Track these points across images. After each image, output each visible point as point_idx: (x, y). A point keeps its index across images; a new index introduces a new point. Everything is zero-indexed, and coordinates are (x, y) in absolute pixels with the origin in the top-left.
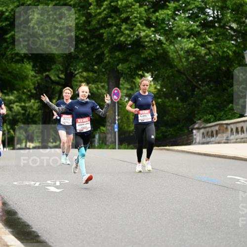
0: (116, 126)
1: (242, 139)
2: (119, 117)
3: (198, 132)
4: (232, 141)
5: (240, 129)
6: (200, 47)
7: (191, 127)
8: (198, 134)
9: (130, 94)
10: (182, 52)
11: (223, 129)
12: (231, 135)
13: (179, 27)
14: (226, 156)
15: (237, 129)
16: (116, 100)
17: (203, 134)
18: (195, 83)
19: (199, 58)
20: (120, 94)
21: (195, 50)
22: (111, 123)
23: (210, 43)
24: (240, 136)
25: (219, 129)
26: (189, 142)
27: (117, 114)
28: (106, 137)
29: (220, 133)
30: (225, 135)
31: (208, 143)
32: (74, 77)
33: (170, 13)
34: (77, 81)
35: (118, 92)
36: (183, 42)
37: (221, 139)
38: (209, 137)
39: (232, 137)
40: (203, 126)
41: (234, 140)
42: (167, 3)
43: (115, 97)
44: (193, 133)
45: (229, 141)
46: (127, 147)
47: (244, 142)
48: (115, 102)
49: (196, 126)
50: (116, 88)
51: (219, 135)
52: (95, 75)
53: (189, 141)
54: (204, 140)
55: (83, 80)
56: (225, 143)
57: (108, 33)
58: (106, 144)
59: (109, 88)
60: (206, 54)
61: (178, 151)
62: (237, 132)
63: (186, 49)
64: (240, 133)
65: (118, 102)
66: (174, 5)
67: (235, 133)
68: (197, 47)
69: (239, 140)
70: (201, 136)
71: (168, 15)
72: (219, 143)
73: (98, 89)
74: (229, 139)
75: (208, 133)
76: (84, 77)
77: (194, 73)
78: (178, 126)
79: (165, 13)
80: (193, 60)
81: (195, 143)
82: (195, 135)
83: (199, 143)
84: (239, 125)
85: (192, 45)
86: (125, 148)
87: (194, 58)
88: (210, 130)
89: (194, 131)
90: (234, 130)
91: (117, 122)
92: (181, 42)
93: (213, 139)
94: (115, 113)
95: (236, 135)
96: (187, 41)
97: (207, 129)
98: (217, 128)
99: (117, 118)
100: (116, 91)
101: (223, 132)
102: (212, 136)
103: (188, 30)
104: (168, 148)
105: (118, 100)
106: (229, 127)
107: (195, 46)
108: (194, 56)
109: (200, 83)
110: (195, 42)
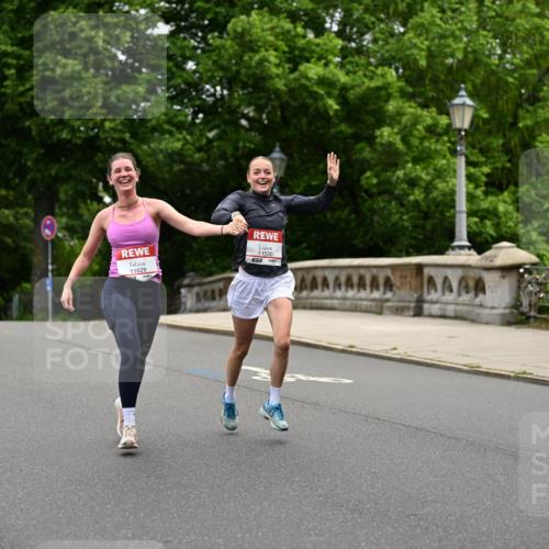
2: (55, 267)
3: (189, 292)
7: (177, 283)
8: (189, 295)
9: (73, 226)
10: (161, 156)
16: (48, 236)
17: (198, 295)
19: (191, 168)
20: (56, 226)
21: (184, 152)
22: (40, 278)
23: (210, 141)
25: (225, 287)
27: (50, 260)
28: (31, 301)
31: (205, 310)
35: (52, 224)
38: (207, 300)
40: (197, 281)
43: (47, 232)
44: (180, 293)
48: (47, 241)
49: (186, 281)
50: (49, 217)
51: (225, 297)
52: (12, 193)
53: (173, 307)
54: (200, 306)
57: (37, 126)
58: (31, 312)
59: (36, 215)
60: (202, 161)
63: (170, 151)
65: (52, 241)
68: (189, 146)
70: (194, 298)
73: (16, 219)
75: (205, 293)
77: (182, 191)
80: (180, 170)
81: (185, 311)
82: (184, 297)
83: (191, 311)
85: (178, 145)
87: (182, 166)
88: (209, 288)
89: (183, 291)
91: (50, 274)
93: (214, 304)
94: (47, 259)
97: (204, 288)
98: (221, 285)
99: (50, 267)
100: (48, 222)
102: (213, 298)
103: (169, 122)
105: (53, 237)
107: (184, 145)
108: (182, 162)
109: (192, 208)
110: (185, 138)
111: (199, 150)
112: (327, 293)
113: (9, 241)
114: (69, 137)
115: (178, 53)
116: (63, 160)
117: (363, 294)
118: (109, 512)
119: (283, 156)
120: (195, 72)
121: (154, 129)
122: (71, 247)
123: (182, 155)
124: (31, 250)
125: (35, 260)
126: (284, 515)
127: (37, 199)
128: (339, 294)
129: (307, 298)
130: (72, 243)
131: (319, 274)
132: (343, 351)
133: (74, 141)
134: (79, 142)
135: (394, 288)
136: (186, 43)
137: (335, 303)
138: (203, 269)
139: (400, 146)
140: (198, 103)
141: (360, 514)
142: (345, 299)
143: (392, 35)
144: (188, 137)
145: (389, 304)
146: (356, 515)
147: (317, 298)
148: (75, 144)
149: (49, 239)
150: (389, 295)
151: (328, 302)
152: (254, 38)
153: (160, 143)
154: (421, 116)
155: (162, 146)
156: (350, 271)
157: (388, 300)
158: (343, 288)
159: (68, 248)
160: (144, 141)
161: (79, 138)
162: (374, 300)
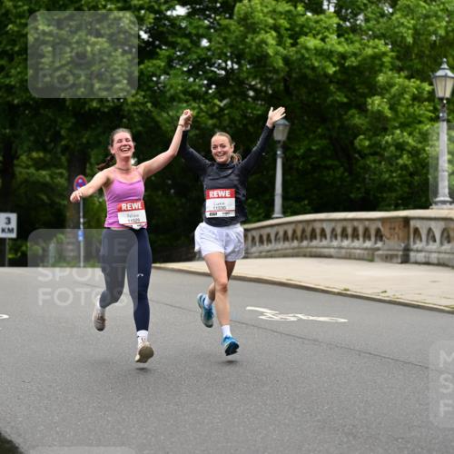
1: (269, 251)
2: (86, 220)
4: (254, 255)
5: (265, 238)
6: (206, 115)
12: (252, 247)
13: (172, 86)
15: (261, 237)
21: (199, 119)
23: (222, 109)
24: (266, 247)
26: (190, 257)
27: (81, 214)
32: (18, 158)
33: (163, 64)
34: (21, 166)
35: (84, 182)
39: (254, 249)
41: (257, 254)
42: (158, 50)
45: (250, 255)
47: (271, 257)
50: (81, 176)
52: (49, 156)
55: (30, 163)
56: (245, 258)
59: (69, 176)
61: (173, 270)
62: (261, 241)
64: (265, 243)
66: (167, 53)
67: (258, 244)
68: (203, 114)
69: (264, 254)
71: (159, 67)
73: (52, 177)
74: (249, 251)
76: (32, 159)
79: (154, 65)
80: (196, 135)
81: (199, 259)
84: (264, 232)
87: (197, 132)
90: (257, 239)
91: (82, 226)
94: (79, 213)
95: (259, 246)
99: (82, 220)
100: (80, 181)
103: (185, 92)
104: (158, 265)
106: (249, 235)
107: (198, 113)
108: (197, 128)
110: (199, 107)
111: (212, 116)
112: (325, 243)
113: (44, 197)
114: (98, 106)
115: (194, 32)
116: (93, 126)
117: (357, 244)
118: (134, 435)
119: (287, 123)
120: (208, 49)
121: (173, 99)
122: (100, 202)
123: (198, 122)
124: (65, 206)
125: (68, 214)
126: (287, 438)
127: (69, 161)
128: (335, 243)
129: (307, 247)
130: (101, 200)
131: (318, 226)
132: (339, 294)
133: (102, 109)
134: (106, 110)
135: (384, 238)
136: (201, 23)
137: (332, 251)
139: (389, 114)
140: (211, 75)
141: (354, 437)
142: (341, 248)
143: (383, 15)
144: (203, 106)
145: (380, 252)
146: (351, 438)
147: (316, 247)
148: (104, 112)
150: (379, 244)
151: (326, 251)
152: (256, 20)
153: (177, 111)
154: (408, 87)
156: (345, 223)
157: (378, 249)
158: (339, 238)
159: (97, 203)
160: (163, 109)
161: (107, 107)
162: (366, 249)
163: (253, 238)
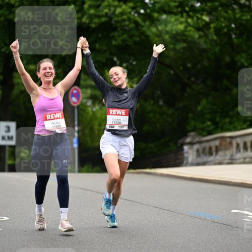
0: (75, 140)
2: (80, 128)
3: (191, 148)
4: (238, 161)
5: (249, 145)
6: (193, 29)
7: (181, 141)
8: (191, 151)
11: (226, 144)
12: (237, 153)
14: (230, 182)
15: (245, 144)
16: (74, 103)
17: (198, 151)
18: (185, 80)
19: (191, 45)
20: (81, 95)
21: (187, 33)
23: (207, 25)
24: (250, 154)
25: (220, 145)
26: (178, 163)
27: (76, 123)
29: (221, 150)
30: (228, 153)
31: (204, 164)
36: (170, 22)
37: (223, 158)
38: (206, 155)
39: (238, 156)
40: (197, 139)
41: (242, 160)
43: (74, 99)
44: (183, 150)
45: (234, 161)
46: (90, 169)
48: (74, 107)
49: (188, 140)
51: (220, 153)
53: (178, 161)
54: (199, 160)
56: (228, 163)
61: (162, 175)
62: (245, 148)
63: (174, 32)
64: (249, 150)
65: (78, 107)
67: (242, 150)
68: (189, 28)
69: (247, 160)
70: (195, 153)
72: (220, 163)
74: (234, 157)
75: (204, 149)
77: (184, 65)
78: (163, 140)
80: (184, 48)
81: (187, 165)
82: (187, 153)
83: (192, 164)
84: (248, 139)
85: (181, 27)
86: (88, 172)
87: (184, 45)
88: (207, 145)
89: (186, 148)
90: (241, 146)
91: (76, 135)
92: (166, 22)
93: (211, 158)
95: (244, 152)
96: (176, 20)
97: (203, 145)
98: (217, 143)
99: (76, 128)
100: (75, 92)
101: (226, 149)
102: (211, 154)
104: (148, 170)
105: (79, 103)
106: (234, 142)
107: (186, 27)
108: (185, 41)
109: (193, 79)
110: (186, 22)
111: (198, 29)
122: (93, 112)
123: (185, 35)
130: (94, 109)
138: (203, 129)
144: (190, 20)
149: (75, 105)
153: (166, 26)
155: (169, 28)
159: (91, 113)
163: (238, 145)
